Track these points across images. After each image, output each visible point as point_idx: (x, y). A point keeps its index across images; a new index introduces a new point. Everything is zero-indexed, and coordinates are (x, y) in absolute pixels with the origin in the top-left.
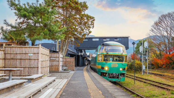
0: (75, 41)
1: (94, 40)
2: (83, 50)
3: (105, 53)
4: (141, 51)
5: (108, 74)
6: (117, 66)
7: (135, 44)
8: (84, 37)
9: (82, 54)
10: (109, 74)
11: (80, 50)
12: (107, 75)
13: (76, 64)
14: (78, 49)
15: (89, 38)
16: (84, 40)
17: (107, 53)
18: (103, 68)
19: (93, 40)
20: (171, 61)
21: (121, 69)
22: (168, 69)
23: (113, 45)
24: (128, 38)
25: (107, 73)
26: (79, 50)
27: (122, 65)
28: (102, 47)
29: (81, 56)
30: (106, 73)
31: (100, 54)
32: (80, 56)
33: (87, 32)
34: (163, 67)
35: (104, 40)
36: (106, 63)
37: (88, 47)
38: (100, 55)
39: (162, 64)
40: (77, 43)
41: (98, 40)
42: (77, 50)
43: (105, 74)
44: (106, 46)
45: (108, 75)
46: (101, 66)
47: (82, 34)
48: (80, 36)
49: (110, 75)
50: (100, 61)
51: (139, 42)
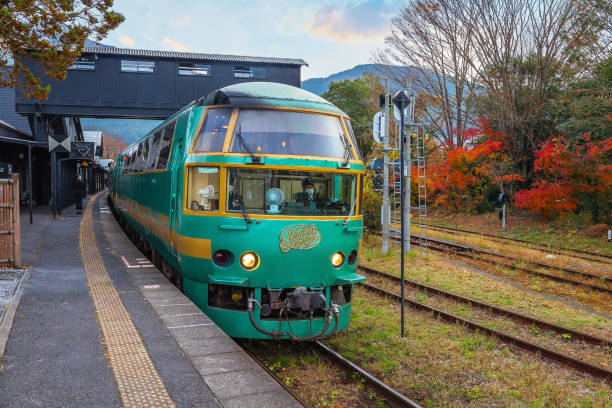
0: (17, 66)
1: (127, 67)
2: (67, 120)
3: (239, 159)
4: (381, 139)
5: (258, 292)
6: (316, 241)
7: (408, 102)
8: (74, 47)
9: (67, 144)
10: (265, 291)
11: (50, 117)
12: (254, 301)
13: (29, 191)
14: (38, 114)
15: (99, 55)
16: (74, 67)
17: (256, 161)
18: (225, 257)
19: (123, 69)
20: (474, 179)
21: (336, 259)
22: (456, 211)
23: (286, 105)
24: (298, 67)
25: (252, 290)
26: (46, 117)
27: (346, 231)
28: (216, 116)
29: (61, 153)
30: (246, 291)
31: (204, 161)
32: (54, 157)
33: (93, 20)
34: (437, 201)
35: (181, 72)
36: (250, 222)
37: (99, 103)
38: (201, 170)
39: (434, 189)
40: (29, 78)
41: (147, 67)
42: (31, 117)
43: (236, 297)
44: (242, 109)
45: (258, 302)
46: (208, 242)
47: (66, 26)
48: (54, 42)
49: (274, 298)
50: (201, 208)
51: (331, 89)
